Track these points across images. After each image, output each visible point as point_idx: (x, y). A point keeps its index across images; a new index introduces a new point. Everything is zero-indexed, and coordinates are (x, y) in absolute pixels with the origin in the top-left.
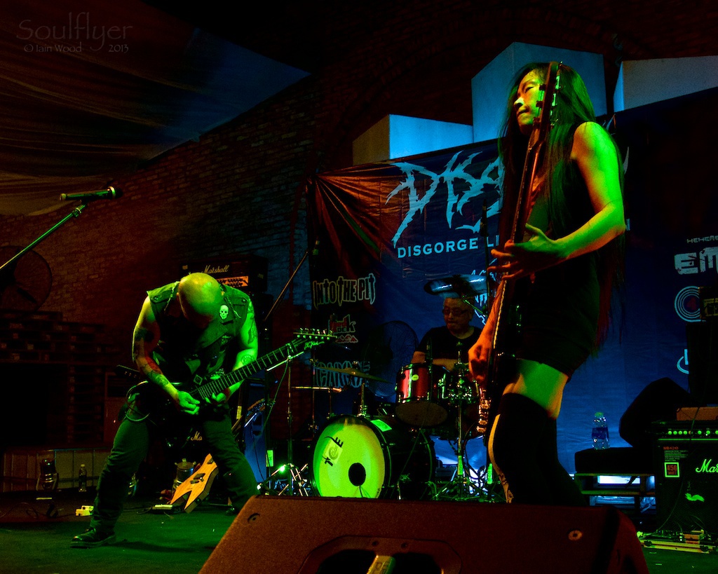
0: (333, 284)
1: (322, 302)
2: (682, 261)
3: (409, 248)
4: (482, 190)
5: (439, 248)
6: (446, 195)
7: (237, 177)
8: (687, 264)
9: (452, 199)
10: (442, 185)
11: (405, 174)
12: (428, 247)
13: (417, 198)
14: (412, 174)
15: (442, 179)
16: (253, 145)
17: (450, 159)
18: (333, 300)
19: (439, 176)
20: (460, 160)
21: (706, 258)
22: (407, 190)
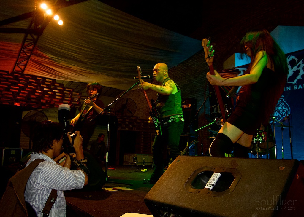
0: (217, 107)
1: (214, 112)
7: (189, 76)
16: (193, 66)
18: (217, 111)
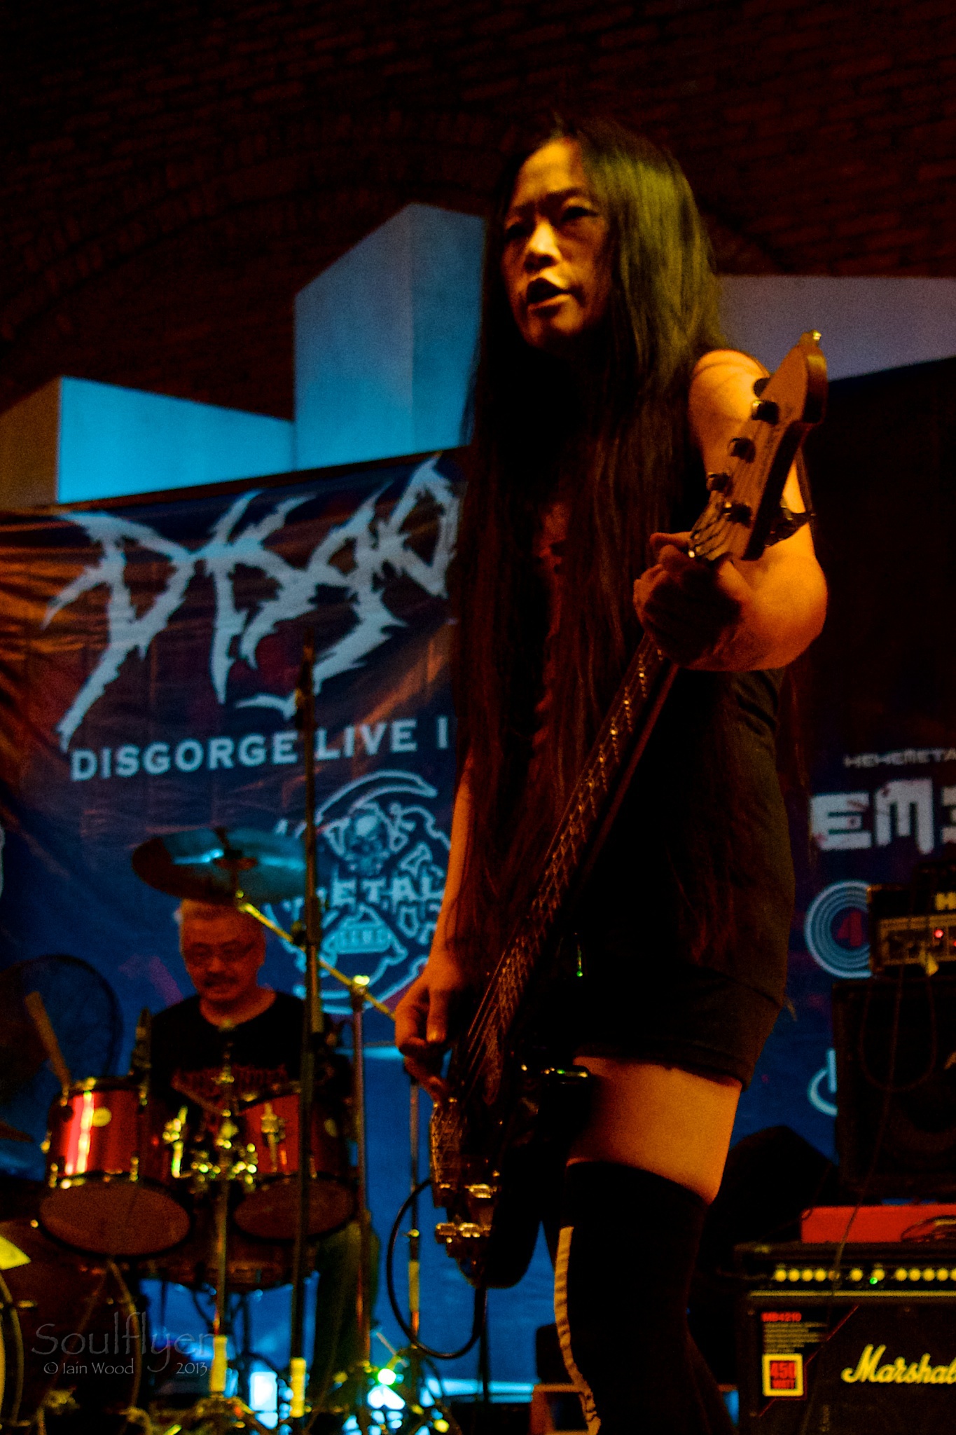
2: (832, 815)
3: (106, 753)
4: (312, 601)
5: (189, 755)
6: (210, 611)
8: (843, 823)
9: (227, 622)
10: (201, 583)
11: (99, 545)
12: (158, 754)
13: (130, 613)
14: (117, 544)
15: (200, 566)
17: (224, 510)
19: (194, 557)
20: (253, 516)
21: (893, 809)
22: (103, 590)
